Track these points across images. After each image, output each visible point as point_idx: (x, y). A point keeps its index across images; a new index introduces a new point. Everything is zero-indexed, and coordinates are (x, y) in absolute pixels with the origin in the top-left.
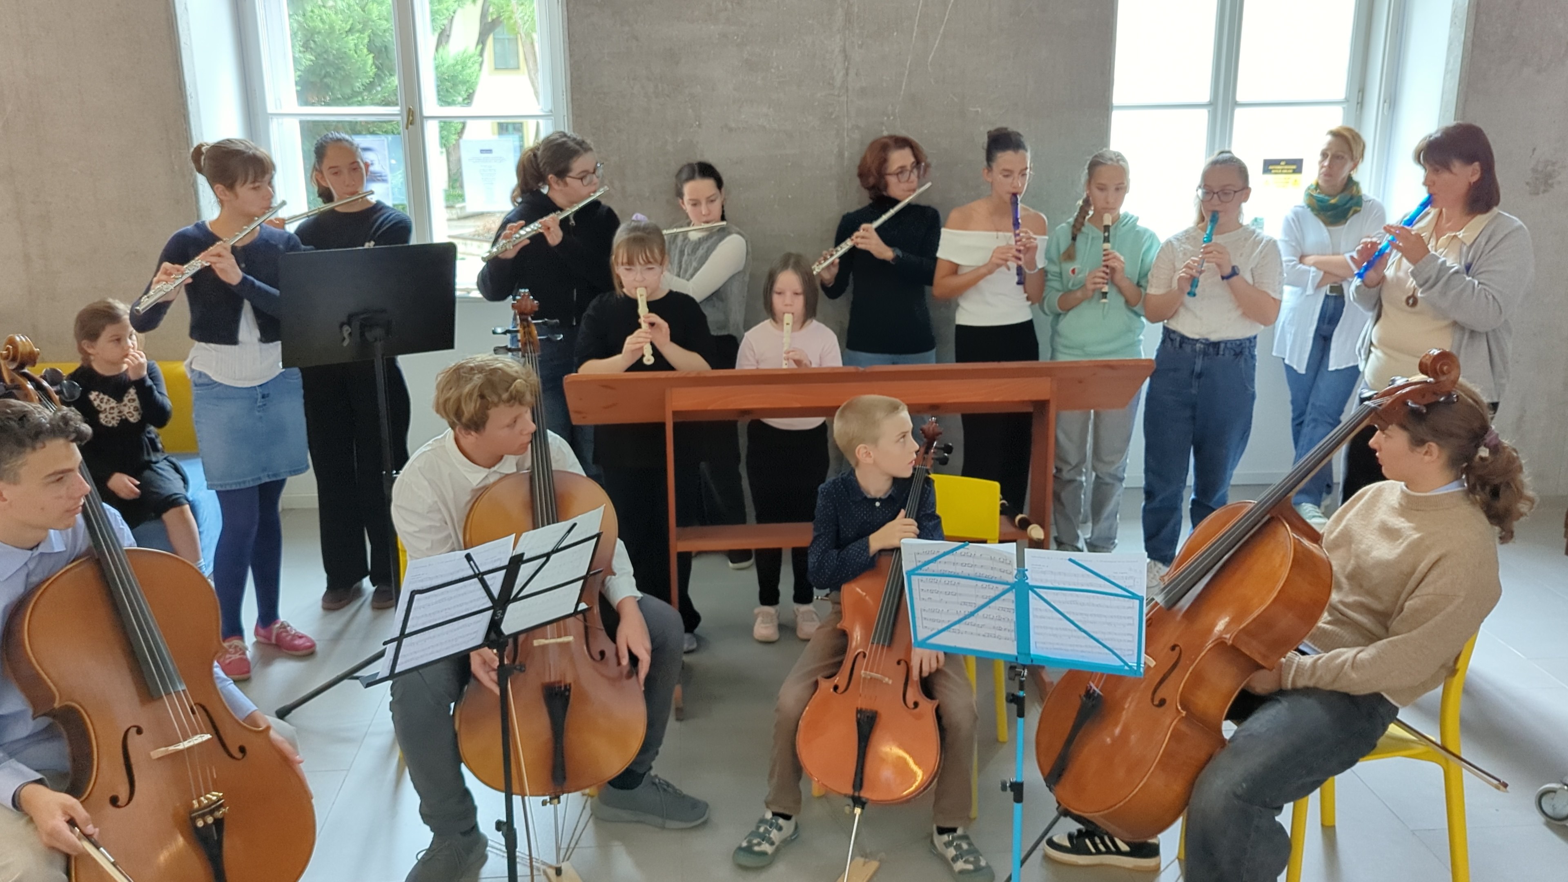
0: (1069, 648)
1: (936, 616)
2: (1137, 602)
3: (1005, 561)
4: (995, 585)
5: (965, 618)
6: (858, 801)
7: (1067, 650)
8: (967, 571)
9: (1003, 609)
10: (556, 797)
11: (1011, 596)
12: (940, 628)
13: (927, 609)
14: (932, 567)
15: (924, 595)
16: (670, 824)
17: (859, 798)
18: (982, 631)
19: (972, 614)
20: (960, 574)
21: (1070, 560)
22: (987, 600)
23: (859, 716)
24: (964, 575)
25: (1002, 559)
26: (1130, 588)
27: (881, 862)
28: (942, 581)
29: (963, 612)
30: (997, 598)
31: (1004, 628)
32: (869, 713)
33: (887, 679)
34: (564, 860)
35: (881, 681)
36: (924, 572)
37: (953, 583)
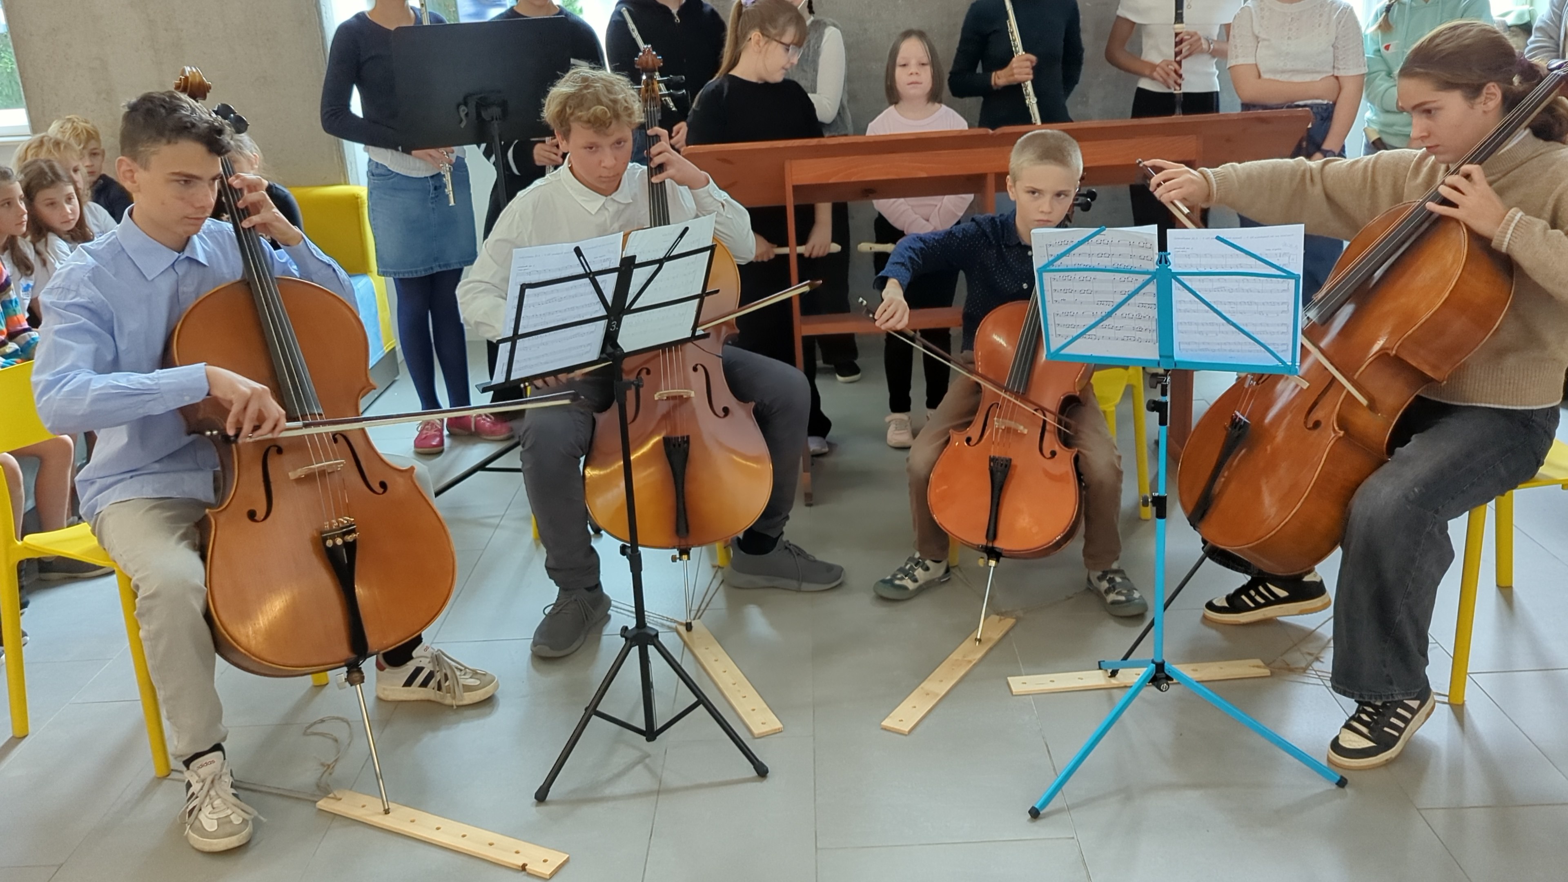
1: (1070, 321)
2: (1292, 282)
3: (1145, 245)
4: (1135, 276)
5: (1102, 320)
6: (993, 553)
7: (1214, 351)
8: (1105, 262)
9: (1143, 305)
10: (685, 551)
11: (1152, 288)
12: (1075, 335)
13: (1060, 313)
14: (1066, 262)
15: (1058, 296)
16: (805, 586)
17: (993, 548)
18: (1121, 334)
19: (1109, 315)
20: (1097, 267)
21: (1218, 238)
22: (1126, 296)
23: (992, 464)
24: (1100, 267)
25: (1142, 244)
26: (1284, 265)
27: (1018, 619)
28: (1077, 277)
29: (1099, 313)
30: (1136, 292)
31: (1144, 328)
32: (1002, 460)
33: (1021, 428)
34: (694, 619)
35: (1016, 431)
36: (1057, 268)
37: (1089, 278)
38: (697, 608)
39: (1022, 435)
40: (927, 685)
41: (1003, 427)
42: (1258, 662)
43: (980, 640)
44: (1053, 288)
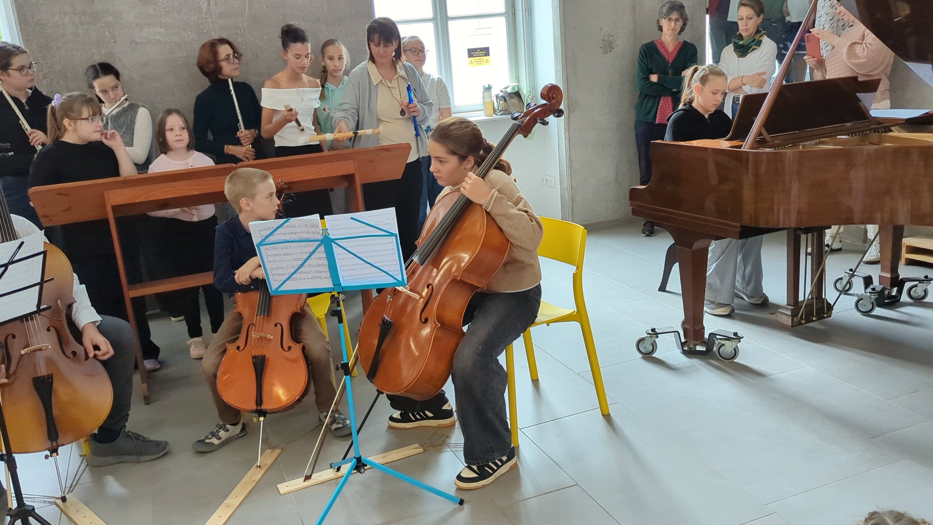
0: (363, 276)
1: (280, 271)
3: (315, 227)
4: (312, 243)
5: (298, 269)
6: (262, 413)
7: (362, 278)
8: (293, 237)
9: (319, 258)
10: (54, 451)
11: (322, 249)
12: (285, 279)
13: (274, 268)
14: (272, 239)
15: (271, 259)
16: (142, 458)
17: (261, 410)
18: (310, 276)
19: (301, 266)
20: (290, 240)
21: (352, 218)
22: (309, 254)
23: (254, 360)
24: (292, 240)
25: (312, 225)
26: (388, 229)
27: (282, 449)
28: (280, 247)
29: (296, 265)
30: (314, 252)
31: (322, 271)
32: (260, 357)
33: (269, 336)
34: (68, 493)
35: (266, 338)
36: (268, 243)
37: (286, 247)
38: (70, 486)
39: (270, 340)
40: (227, 501)
41: (258, 337)
42: (417, 445)
43: (260, 467)
44: (267, 254)
